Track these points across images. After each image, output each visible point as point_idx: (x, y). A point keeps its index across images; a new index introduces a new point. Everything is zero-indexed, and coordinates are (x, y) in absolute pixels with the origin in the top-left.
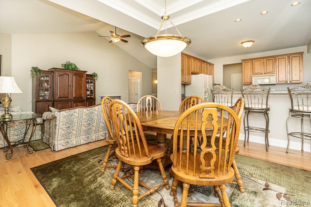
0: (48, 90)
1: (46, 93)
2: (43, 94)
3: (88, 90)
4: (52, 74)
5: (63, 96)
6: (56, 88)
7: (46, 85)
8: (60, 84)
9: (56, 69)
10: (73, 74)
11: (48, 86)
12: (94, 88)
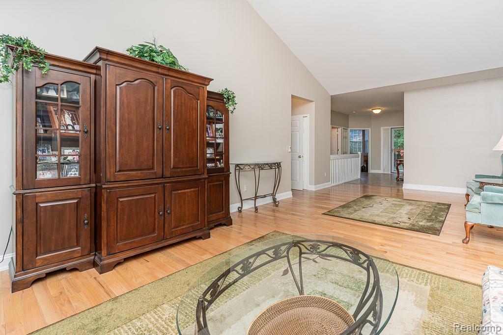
0: (78, 140)
1: (67, 151)
2: (55, 155)
3: (210, 145)
4: (93, 77)
5: (134, 166)
6: (109, 132)
7: (69, 122)
8: (122, 118)
9: (109, 53)
10: (169, 86)
11: (77, 127)
12: (226, 138)
